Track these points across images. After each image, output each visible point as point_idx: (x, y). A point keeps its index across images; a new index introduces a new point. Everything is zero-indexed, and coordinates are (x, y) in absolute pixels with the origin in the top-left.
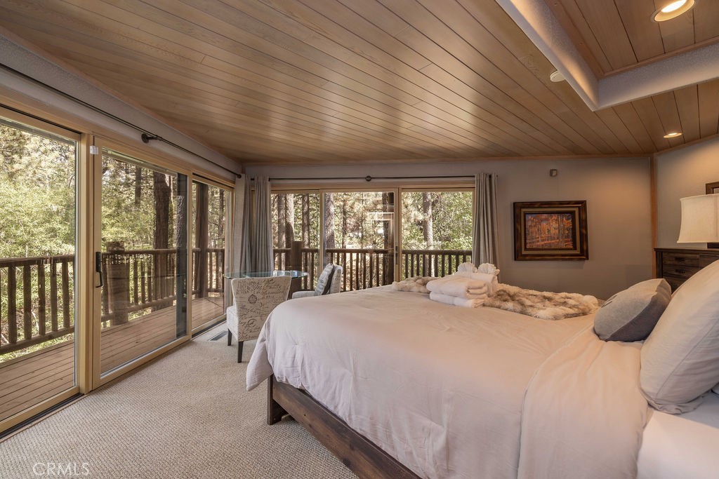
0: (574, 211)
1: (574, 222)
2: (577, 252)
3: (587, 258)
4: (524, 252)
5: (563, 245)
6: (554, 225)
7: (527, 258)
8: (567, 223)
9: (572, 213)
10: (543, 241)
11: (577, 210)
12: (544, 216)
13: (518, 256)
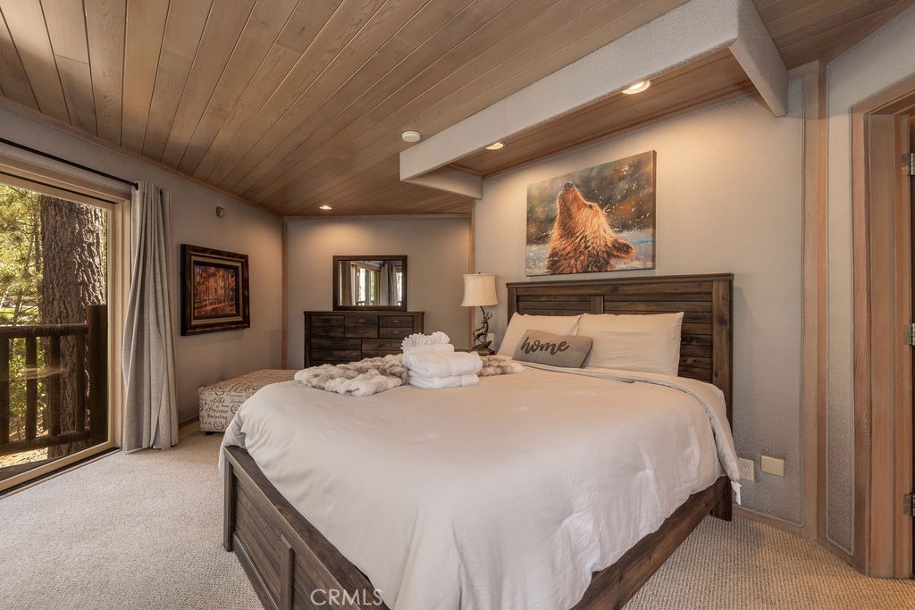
0: (238, 267)
1: (237, 280)
2: (240, 319)
3: (249, 326)
4: (194, 323)
5: (228, 311)
6: (221, 283)
7: (198, 330)
8: (232, 280)
9: (236, 268)
10: (211, 304)
11: (239, 265)
12: (212, 270)
13: (186, 329)
